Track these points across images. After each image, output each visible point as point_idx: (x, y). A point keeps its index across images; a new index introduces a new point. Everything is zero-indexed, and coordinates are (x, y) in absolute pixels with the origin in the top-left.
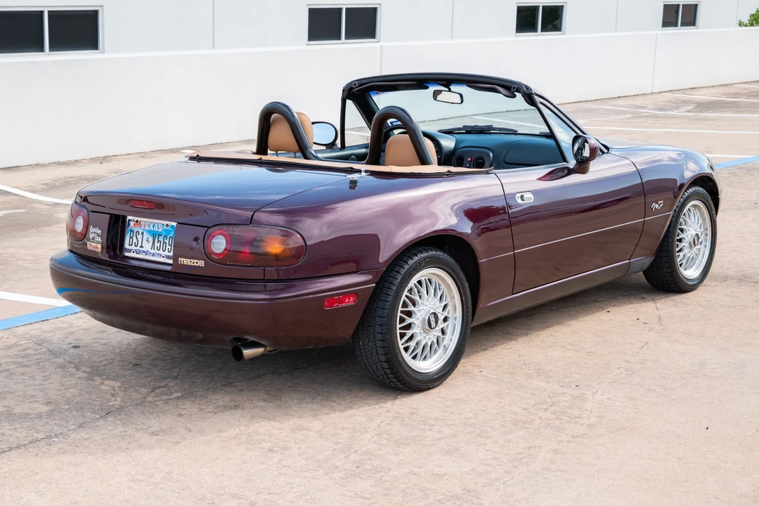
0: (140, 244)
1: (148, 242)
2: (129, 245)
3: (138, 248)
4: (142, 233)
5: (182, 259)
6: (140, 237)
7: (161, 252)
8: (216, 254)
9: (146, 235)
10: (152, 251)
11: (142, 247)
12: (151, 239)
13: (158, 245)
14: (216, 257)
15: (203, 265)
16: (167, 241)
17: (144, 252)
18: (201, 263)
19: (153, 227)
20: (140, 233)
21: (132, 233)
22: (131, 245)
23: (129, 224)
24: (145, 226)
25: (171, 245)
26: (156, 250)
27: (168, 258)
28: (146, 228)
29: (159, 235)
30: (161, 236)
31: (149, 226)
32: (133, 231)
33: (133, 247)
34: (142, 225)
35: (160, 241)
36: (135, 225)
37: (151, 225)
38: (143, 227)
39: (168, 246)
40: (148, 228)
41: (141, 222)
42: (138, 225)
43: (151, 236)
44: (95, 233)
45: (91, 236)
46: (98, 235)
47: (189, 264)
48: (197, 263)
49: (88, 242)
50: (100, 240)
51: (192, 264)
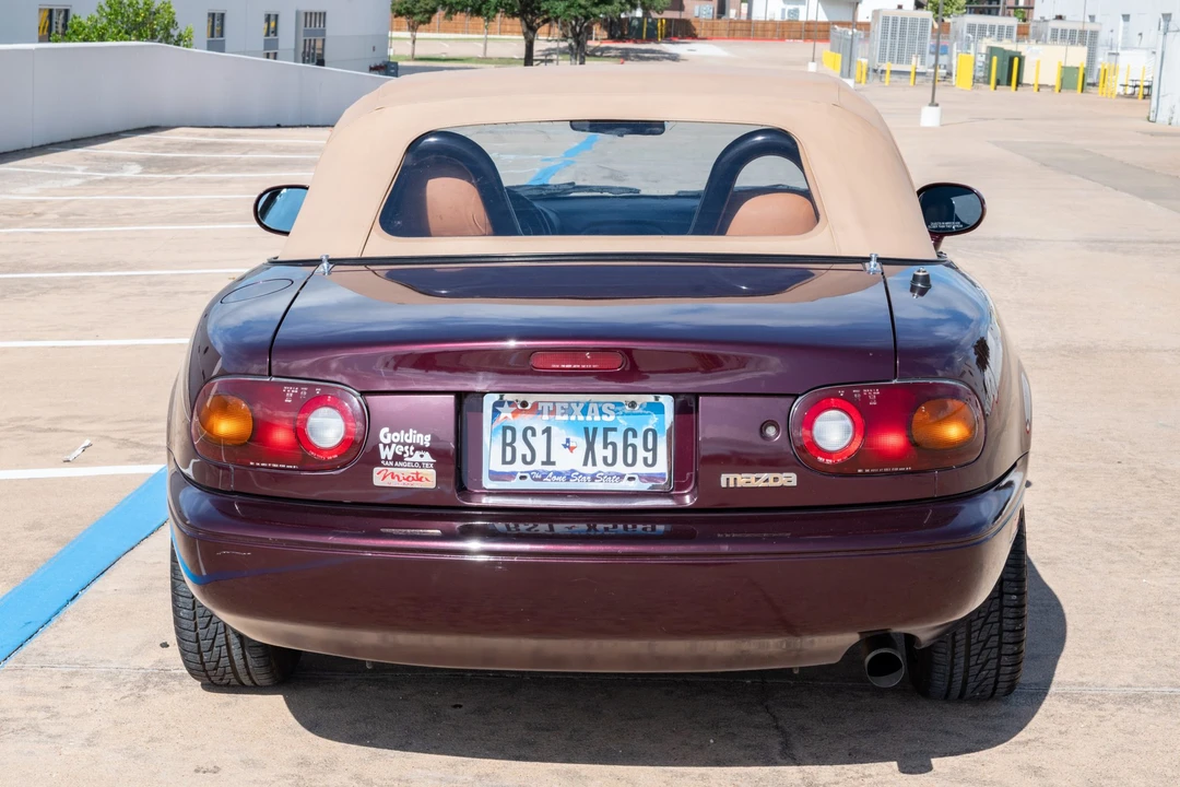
0: (541, 456)
1: (571, 449)
2: (504, 462)
3: (537, 466)
4: (548, 431)
5: (732, 477)
6: (539, 442)
7: (620, 467)
8: (828, 454)
9: (557, 441)
10: (590, 469)
11: (548, 462)
12: (580, 443)
13: (609, 452)
14: (829, 461)
15: (794, 483)
16: (639, 442)
17: (558, 474)
18: (788, 479)
19: (584, 412)
20: (539, 432)
21: (509, 433)
22: (513, 461)
23: (496, 413)
24: (552, 412)
25: (654, 450)
26: (601, 466)
27: (649, 478)
28: (558, 417)
29: (606, 430)
30: (615, 429)
31: (570, 412)
32: (513, 430)
33: (519, 467)
34: (541, 413)
35: (614, 445)
36: (515, 413)
37: (578, 410)
38: (545, 417)
39: (641, 453)
40: (566, 417)
41: (535, 405)
42: (530, 412)
43: (577, 434)
44: (404, 444)
45: (385, 453)
46: (418, 448)
47: (754, 484)
48: (776, 479)
49: (376, 470)
50: (427, 457)
51: (761, 484)
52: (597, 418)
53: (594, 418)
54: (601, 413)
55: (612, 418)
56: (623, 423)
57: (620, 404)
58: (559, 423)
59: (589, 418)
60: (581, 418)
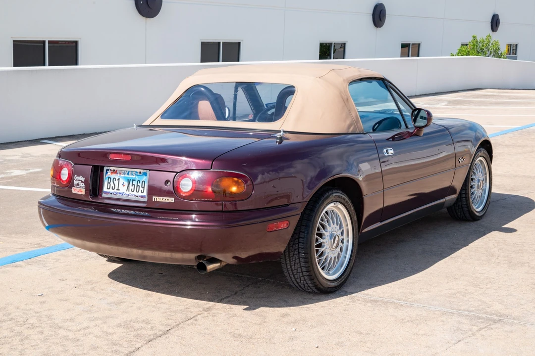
0: (116, 188)
1: (124, 186)
2: (108, 189)
3: (115, 190)
4: (119, 179)
5: (156, 197)
6: (116, 182)
7: (135, 193)
8: (184, 193)
9: (121, 183)
10: (128, 193)
11: (118, 189)
12: (126, 184)
13: (133, 188)
14: (184, 195)
15: (174, 201)
16: (140, 185)
17: (120, 193)
18: (171, 200)
19: (128, 174)
20: (117, 180)
21: (109, 179)
22: (109, 189)
23: (107, 173)
24: (120, 174)
25: (144, 188)
26: (130, 192)
27: (142, 197)
28: (122, 175)
29: (133, 180)
30: (135, 180)
31: (124, 174)
32: (110, 178)
33: (111, 190)
34: (117, 173)
35: (134, 185)
36: (112, 173)
37: (127, 173)
38: (119, 175)
39: (141, 189)
40: (123, 175)
41: (117, 171)
42: (115, 173)
43: (126, 181)
44: (79, 180)
45: (75, 183)
46: (82, 182)
47: (162, 201)
48: (168, 200)
49: (73, 188)
50: (84, 185)
51: (164, 201)
52: (131, 176)
53: (130, 176)
54: (132, 175)
55: (135, 177)
56: (137, 178)
57: (136, 172)
58: (122, 177)
59: (129, 176)
60: (127, 176)
